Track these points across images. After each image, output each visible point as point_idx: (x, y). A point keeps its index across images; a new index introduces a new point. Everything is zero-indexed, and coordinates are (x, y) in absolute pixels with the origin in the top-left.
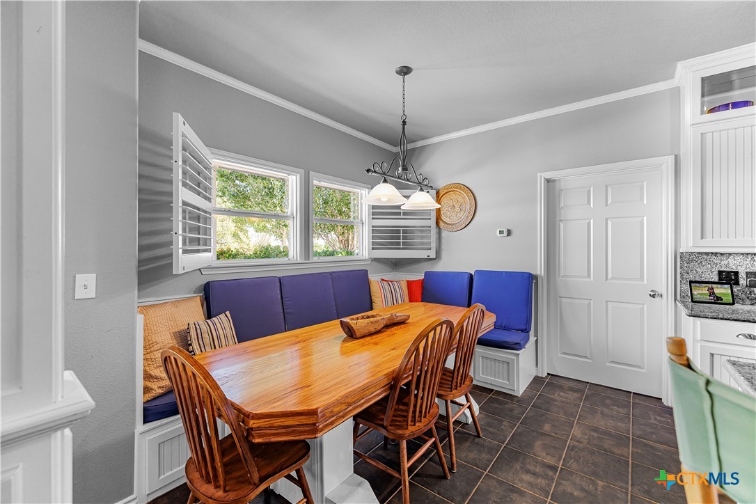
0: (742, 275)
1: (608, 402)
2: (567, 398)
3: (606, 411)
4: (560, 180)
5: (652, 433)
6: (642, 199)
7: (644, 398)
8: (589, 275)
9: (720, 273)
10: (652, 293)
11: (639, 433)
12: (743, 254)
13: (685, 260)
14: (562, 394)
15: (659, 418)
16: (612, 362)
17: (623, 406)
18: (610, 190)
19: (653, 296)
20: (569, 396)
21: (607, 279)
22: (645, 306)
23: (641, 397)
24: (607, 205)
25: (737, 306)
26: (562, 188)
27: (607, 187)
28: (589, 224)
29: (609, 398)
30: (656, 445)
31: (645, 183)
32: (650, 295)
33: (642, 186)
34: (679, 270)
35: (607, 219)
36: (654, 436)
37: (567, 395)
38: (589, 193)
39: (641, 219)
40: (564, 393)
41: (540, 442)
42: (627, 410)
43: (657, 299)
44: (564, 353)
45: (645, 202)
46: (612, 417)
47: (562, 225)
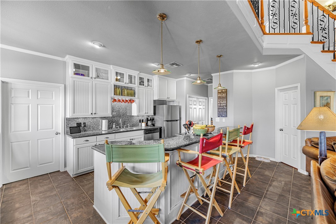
0: (82, 124)
1: (41, 181)
2: (21, 189)
3: (41, 185)
4: (11, 83)
5: (61, 182)
6: (53, 98)
7: (54, 173)
8: (29, 129)
9: (77, 123)
10: (57, 133)
11: (57, 184)
12: (83, 118)
13: (68, 120)
14: (17, 189)
15: (61, 177)
16: (40, 164)
17: (47, 180)
18: (39, 93)
19: (57, 134)
20: (21, 188)
21: (38, 130)
22: (54, 138)
23: (52, 173)
24: (38, 99)
25: (81, 133)
26: (12, 88)
27: (38, 91)
28: (29, 106)
29: (40, 179)
30: (64, 185)
31: (54, 92)
32: (56, 134)
33: (53, 93)
34: (66, 124)
35: (38, 105)
36: (62, 183)
37: (19, 189)
38: (29, 92)
39: (52, 105)
40: (17, 188)
41: (17, 213)
42: (49, 180)
43: (58, 135)
44: (14, 170)
45: (54, 99)
46: (45, 185)
47: (13, 106)
